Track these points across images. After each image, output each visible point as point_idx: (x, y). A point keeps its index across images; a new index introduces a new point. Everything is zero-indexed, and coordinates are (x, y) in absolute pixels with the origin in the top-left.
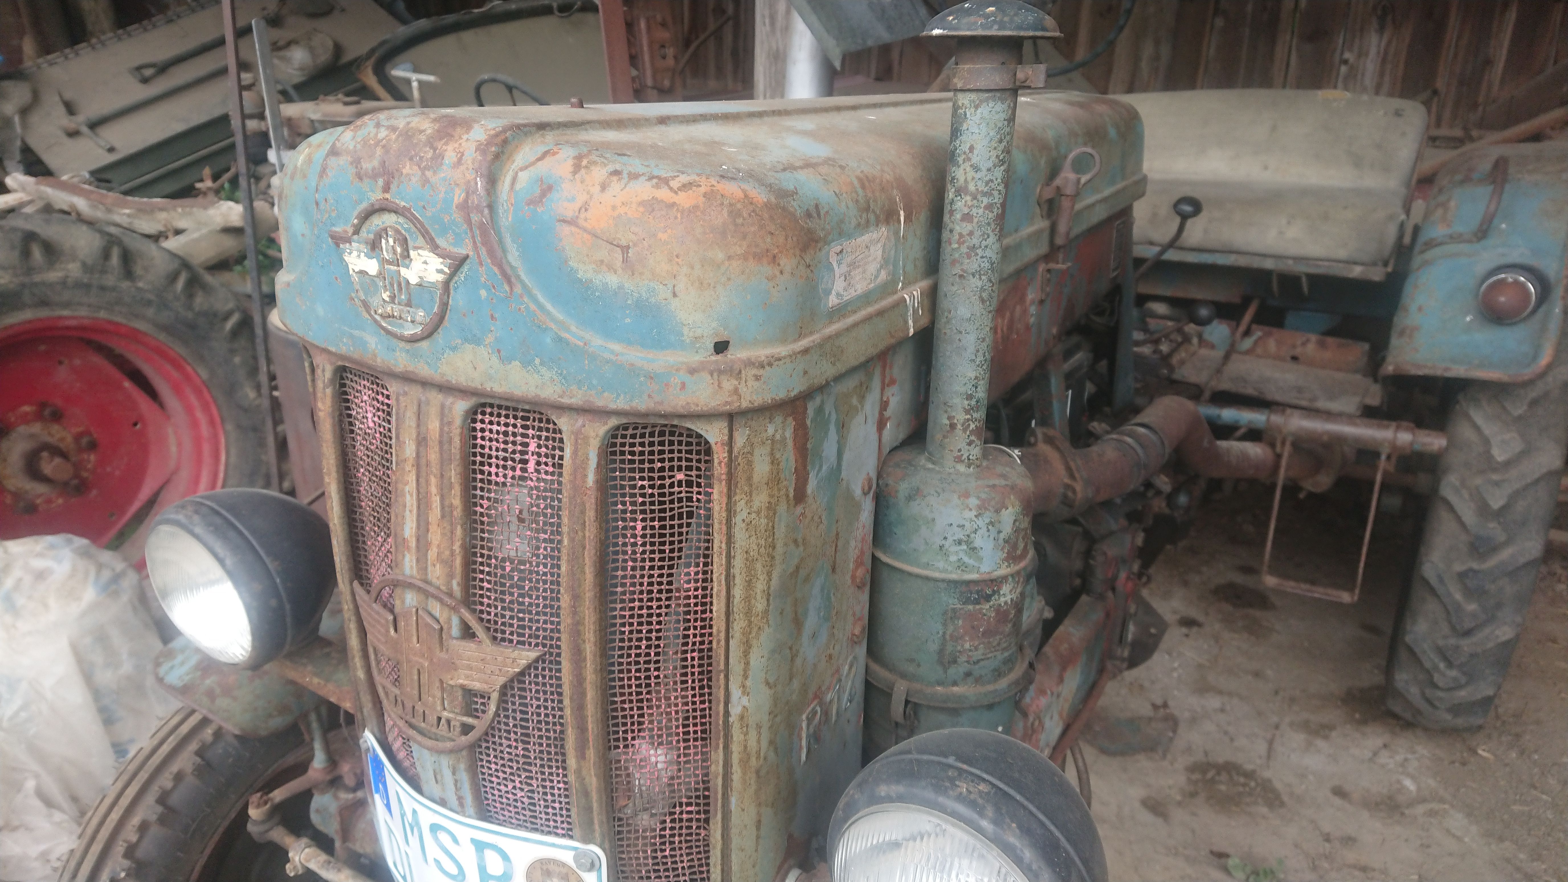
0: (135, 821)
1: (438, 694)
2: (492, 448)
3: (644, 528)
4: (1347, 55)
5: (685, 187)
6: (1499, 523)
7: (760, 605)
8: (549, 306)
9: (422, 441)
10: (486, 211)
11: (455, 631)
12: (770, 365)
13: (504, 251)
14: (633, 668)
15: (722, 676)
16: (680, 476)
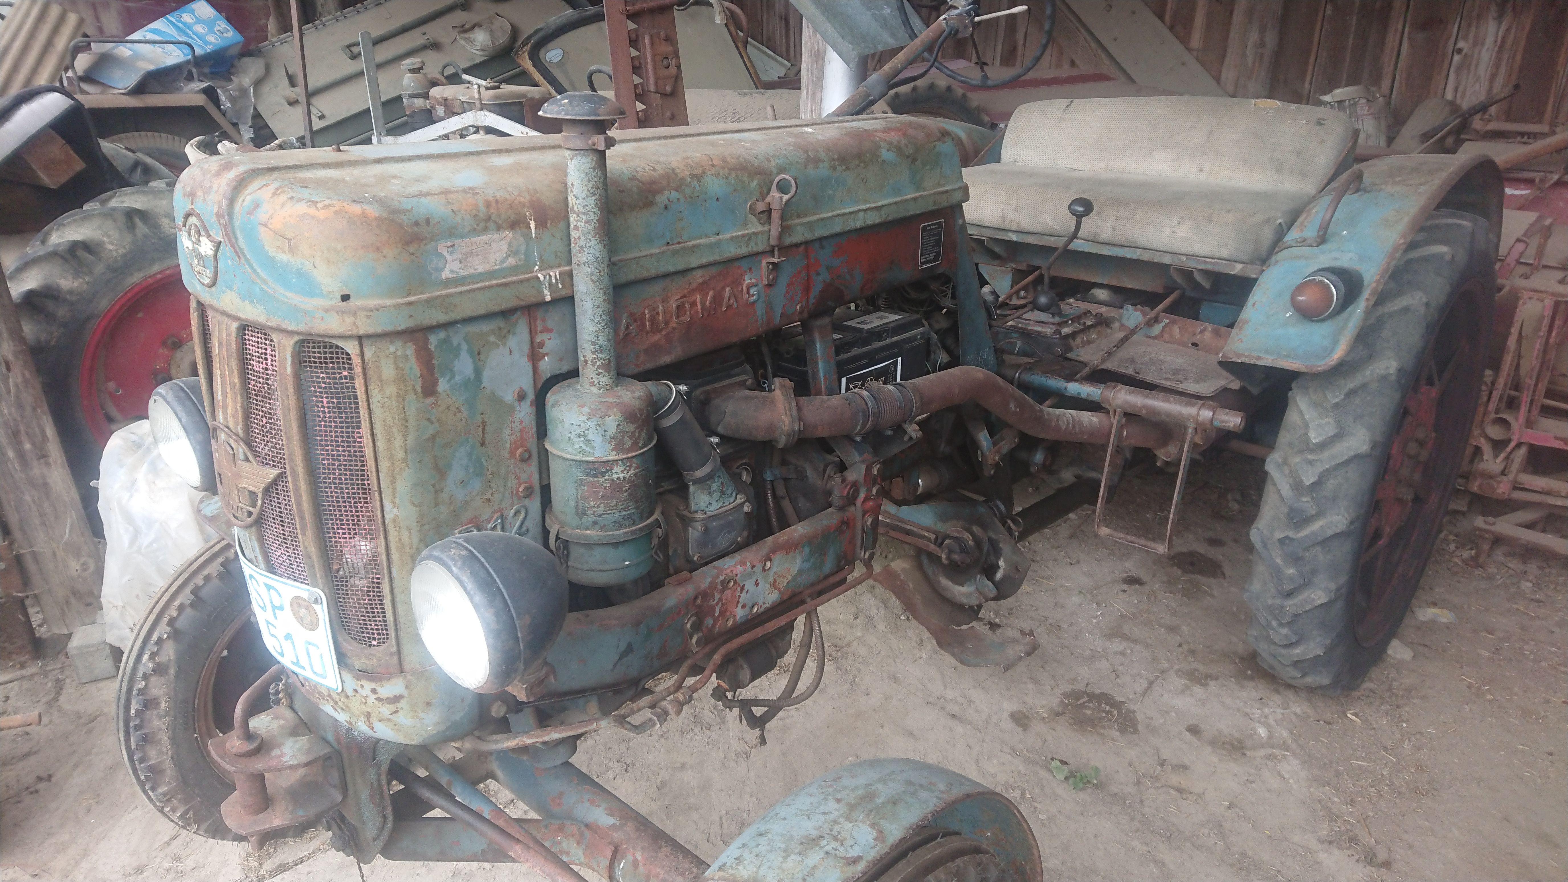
0: (177, 603)
1: (236, 493)
2: (253, 350)
3: (328, 403)
4: (1461, 44)
5: (325, 207)
6: (1313, 498)
7: (400, 455)
8: (259, 271)
9: (220, 344)
10: (226, 217)
11: (241, 457)
12: (377, 310)
13: (236, 239)
14: (333, 486)
15: (377, 494)
16: (345, 373)
